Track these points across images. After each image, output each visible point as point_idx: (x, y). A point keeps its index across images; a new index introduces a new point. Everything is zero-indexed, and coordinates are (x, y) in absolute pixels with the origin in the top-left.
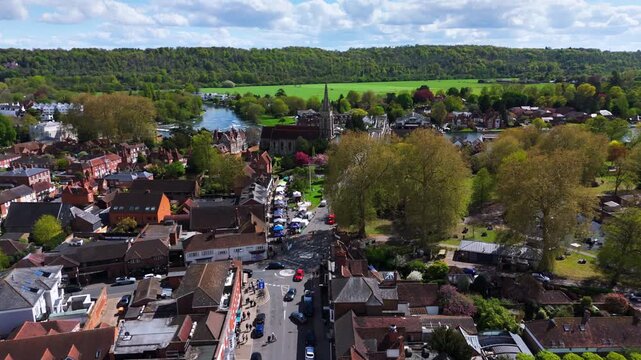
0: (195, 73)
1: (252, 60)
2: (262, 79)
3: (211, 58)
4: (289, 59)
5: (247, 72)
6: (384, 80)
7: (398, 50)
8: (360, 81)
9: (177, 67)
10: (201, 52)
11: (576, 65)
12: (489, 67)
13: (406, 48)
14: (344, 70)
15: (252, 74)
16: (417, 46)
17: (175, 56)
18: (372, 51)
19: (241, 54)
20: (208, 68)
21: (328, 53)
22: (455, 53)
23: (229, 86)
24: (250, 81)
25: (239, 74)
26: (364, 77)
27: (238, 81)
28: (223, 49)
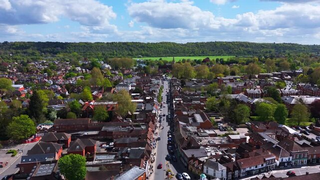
0: (126, 52)
1: (148, 47)
2: (152, 55)
3: (132, 46)
4: (162, 47)
5: (146, 52)
6: (200, 56)
7: (208, 43)
8: (190, 56)
9: (119, 50)
10: (129, 44)
11: (282, 51)
12: (244, 51)
13: (211, 42)
14: (184, 52)
15: (148, 53)
16: (216, 42)
17: (118, 45)
18: (197, 44)
19: (144, 45)
20: (131, 50)
21: (178, 45)
22: (231, 45)
23: (140, 57)
24: (147, 56)
25: (143, 52)
26: (192, 55)
27: (143, 56)
28: (136, 43)
